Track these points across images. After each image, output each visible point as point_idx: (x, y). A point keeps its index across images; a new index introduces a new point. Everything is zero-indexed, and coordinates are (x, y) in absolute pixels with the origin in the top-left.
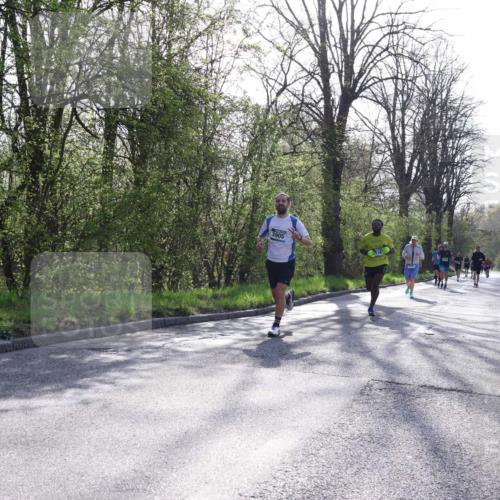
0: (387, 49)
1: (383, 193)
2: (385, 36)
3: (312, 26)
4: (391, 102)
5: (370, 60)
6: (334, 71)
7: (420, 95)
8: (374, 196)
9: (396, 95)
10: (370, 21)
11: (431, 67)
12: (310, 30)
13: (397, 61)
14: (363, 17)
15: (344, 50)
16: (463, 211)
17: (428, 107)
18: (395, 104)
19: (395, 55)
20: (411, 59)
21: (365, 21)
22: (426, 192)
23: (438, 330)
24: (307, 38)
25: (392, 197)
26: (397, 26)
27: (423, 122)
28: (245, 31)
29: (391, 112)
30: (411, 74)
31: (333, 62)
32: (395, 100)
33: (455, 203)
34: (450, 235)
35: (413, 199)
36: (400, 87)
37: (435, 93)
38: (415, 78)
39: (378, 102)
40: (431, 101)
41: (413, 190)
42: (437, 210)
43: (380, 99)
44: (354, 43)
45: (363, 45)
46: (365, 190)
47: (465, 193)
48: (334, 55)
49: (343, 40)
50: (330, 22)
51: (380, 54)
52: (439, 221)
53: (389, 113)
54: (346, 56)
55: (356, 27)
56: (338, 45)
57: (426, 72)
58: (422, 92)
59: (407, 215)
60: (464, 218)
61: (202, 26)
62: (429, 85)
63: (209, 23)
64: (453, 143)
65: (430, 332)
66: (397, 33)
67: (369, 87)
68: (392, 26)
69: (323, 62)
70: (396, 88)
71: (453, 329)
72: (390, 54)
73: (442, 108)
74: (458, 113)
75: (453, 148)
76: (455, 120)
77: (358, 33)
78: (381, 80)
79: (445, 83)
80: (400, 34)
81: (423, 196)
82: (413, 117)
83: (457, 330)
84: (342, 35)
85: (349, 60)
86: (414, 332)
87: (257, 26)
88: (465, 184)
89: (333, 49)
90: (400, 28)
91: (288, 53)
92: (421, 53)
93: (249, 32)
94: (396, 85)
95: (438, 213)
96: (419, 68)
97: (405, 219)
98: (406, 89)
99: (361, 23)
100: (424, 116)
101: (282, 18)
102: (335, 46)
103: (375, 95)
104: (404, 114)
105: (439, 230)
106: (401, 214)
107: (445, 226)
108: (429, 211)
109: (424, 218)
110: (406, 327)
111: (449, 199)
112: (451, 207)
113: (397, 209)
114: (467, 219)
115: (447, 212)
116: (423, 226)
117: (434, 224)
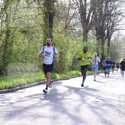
1: (75, 30)
16: (115, 39)
22: (96, 29)
23: (101, 99)
25: (80, 31)
33: (111, 35)
34: (108, 51)
41: (90, 28)
42: (102, 38)
46: (66, 27)
47: (116, 29)
52: (103, 44)
59: (87, 41)
64: (111, 4)
65: (97, 100)
71: (109, 99)
75: (110, 6)
81: (95, 31)
83: (111, 99)
86: (89, 101)
95: (102, 40)
97: (86, 43)
105: (103, 49)
106: (83, 40)
107: (106, 46)
108: (98, 39)
109: (95, 43)
110: (85, 98)
111: (108, 33)
112: (109, 37)
113: (82, 37)
114: (117, 43)
115: (107, 40)
116: (95, 46)
117: (100, 45)
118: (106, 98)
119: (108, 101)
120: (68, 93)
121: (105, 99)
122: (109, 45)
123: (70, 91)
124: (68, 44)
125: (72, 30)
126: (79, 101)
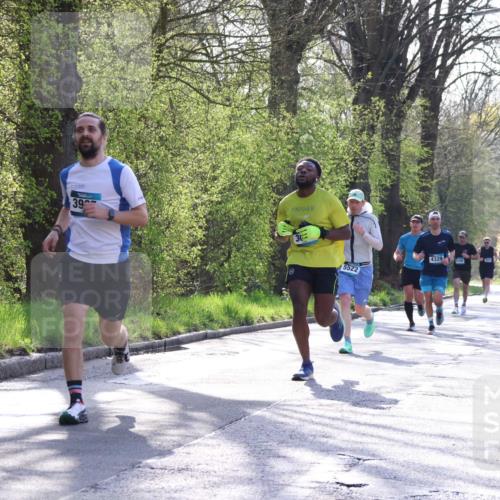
1: (220, 37)
8: (193, 43)
16: (470, 97)
22: (354, 35)
23: (377, 472)
25: (252, 49)
33: (446, 71)
34: (428, 173)
41: (315, 28)
42: (388, 92)
46: (161, 26)
47: (478, 39)
52: (393, 131)
59: (293, 109)
60: (474, 118)
65: (353, 477)
71: (425, 469)
81: (345, 47)
83: (435, 471)
86: (303, 480)
88: (478, 11)
95: (389, 104)
97: (287, 121)
105: (392, 158)
106: (273, 105)
107: (411, 143)
108: (363, 98)
109: (348, 119)
110: (279, 465)
111: (428, 57)
112: (431, 86)
113: (263, 86)
114: (482, 125)
115: (418, 101)
116: (342, 143)
117: (376, 138)
118: (407, 465)
119: (421, 483)
120: (174, 435)
121: (402, 472)
122: (429, 136)
123: (183, 421)
124: (177, 128)
125: (201, 36)
126: (241, 481)
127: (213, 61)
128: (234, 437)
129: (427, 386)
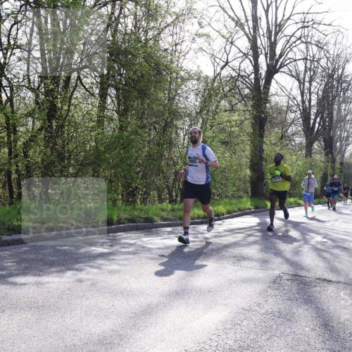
0: (300, 38)
1: (294, 141)
2: (299, 29)
3: (247, 21)
4: (302, 76)
5: (288, 46)
6: (262, 53)
7: (323, 71)
8: (288, 142)
9: (306, 71)
10: (289, 19)
11: (331, 52)
12: (246, 24)
13: (307, 47)
14: (284, 16)
15: (269, 38)
17: (328, 80)
18: (304, 77)
19: (305, 43)
20: (317, 46)
21: (285, 18)
22: (325, 141)
23: (330, 239)
24: (243, 29)
25: (301, 144)
26: (308, 22)
27: (325, 91)
28: (200, 24)
29: (301, 83)
30: (317, 57)
31: (261, 47)
32: (305, 75)
33: (346, 149)
34: (341, 172)
35: (316, 145)
36: (308, 66)
37: (334, 70)
38: (319, 59)
39: (293, 76)
40: (331, 76)
41: (316, 139)
43: (294, 74)
44: (276, 34)
45: (283, 35)
46: (282, 138)
48: (262, 42)
49: (269, 31)
50: (260, 18)
51: (295, 42)
52: (333, 162)
53: (300, 84)
54: (271, 43)
55: (278, 23)
56: (265, 35)
57: (328, 55)
58: (324, 70)
59: (311, 157)
61: (169, 20)
62: (329, 65)
63: (174, 17)
64: (346, 106)
65: (325, 240)
66: (308, 27)
67: (286, 65)
68: (304, 22)
69: (254, 47)
70: (306, 66)
71: (341, 239)
72: (302, 42)
73: (338, 81)
74: (350, 85)
75: (345, 110)
76: (347, 90)
77: (280, 27)
78: (295, 60)
79: (341, 63)
80: (310, 28)
81: (323, 143)
82: (317, 87)
83: (344, 240)
84: (268, 28)
85: (273, 46)
86: (313, 240)
87: (208, 20)
89: (262, 37)
90: (310, 23)
91: (230, 40)
92: (324, 42)
93: (203, 24)
94: (306, 64)
96: (323, 52)
97: (309, 159)
98: (312, 67)
99: (282, 20)
100: (325, 86)
101: (226, 15)
102: (263, 35)
103: (291, 71)
104: (311, 85)
105: (333, 168)
106: (306, 156)
107: (337, 165)
108: (327, 155)
109: (323, 159)
110: (308, 237)
113: (304, 152)
115: (339, 155)
116: (322, 165)
117: (330, 164)
127: (292, 146)
128: (297, 230)
129: (341, 220)
